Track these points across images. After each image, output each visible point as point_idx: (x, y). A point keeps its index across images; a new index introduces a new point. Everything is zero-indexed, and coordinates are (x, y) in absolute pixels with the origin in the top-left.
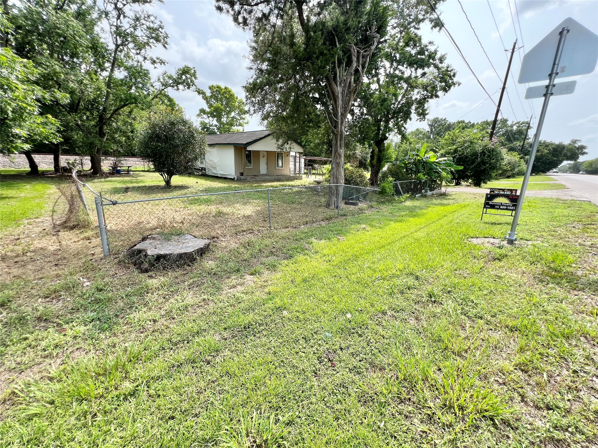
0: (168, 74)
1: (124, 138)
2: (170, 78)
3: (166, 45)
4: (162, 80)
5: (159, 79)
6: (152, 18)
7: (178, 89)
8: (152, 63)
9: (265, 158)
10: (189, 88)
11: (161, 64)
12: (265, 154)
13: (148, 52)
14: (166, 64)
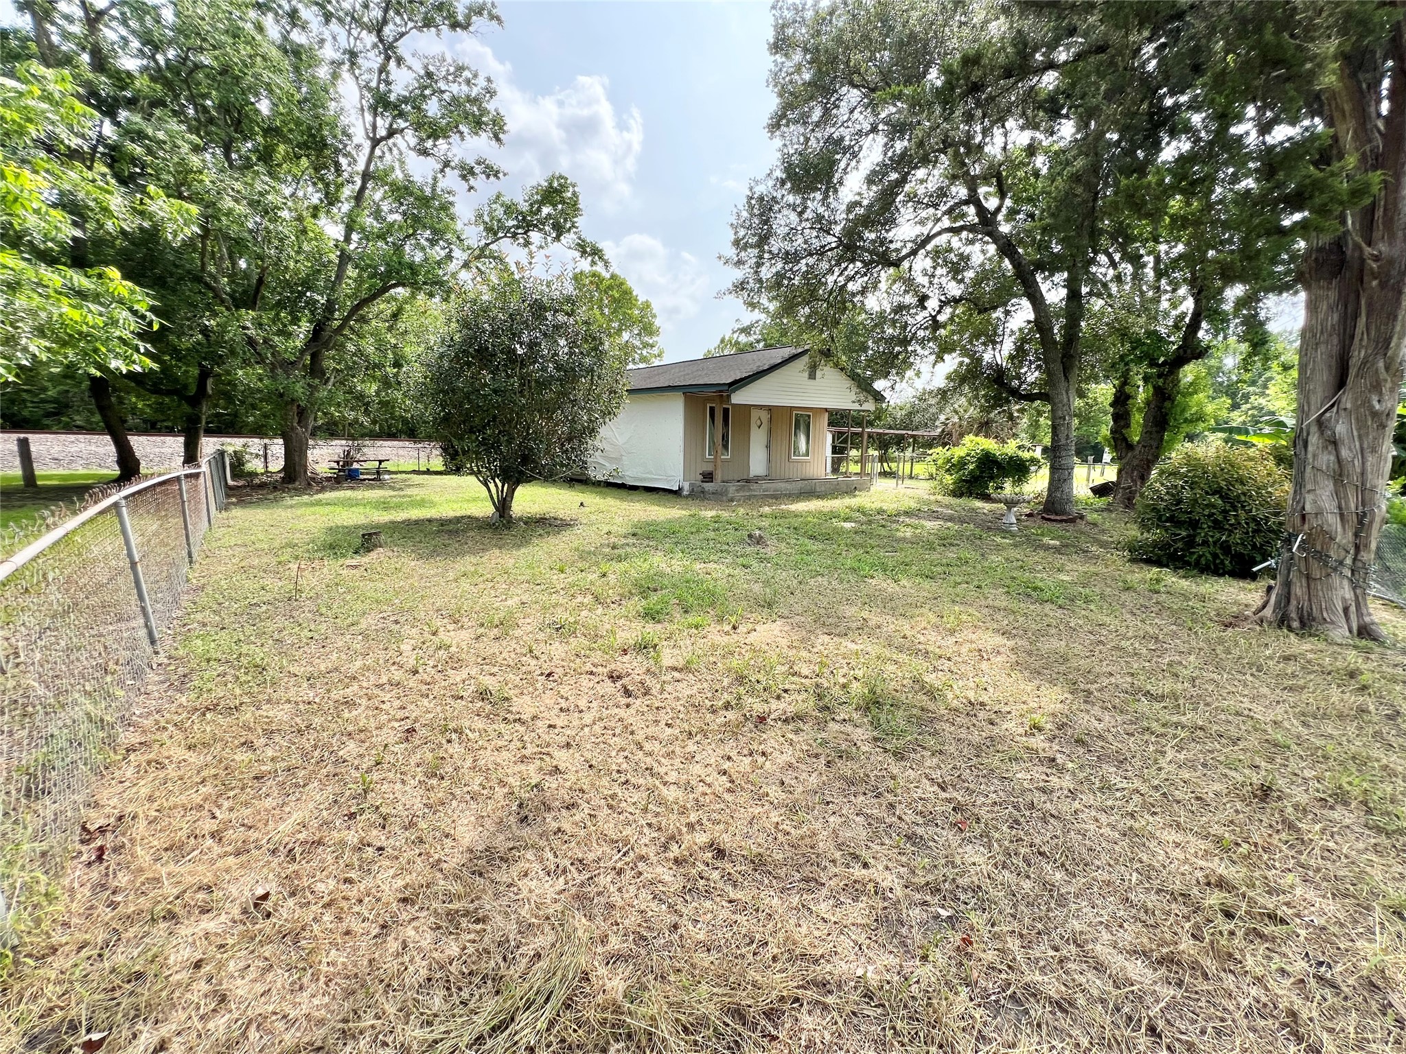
0: (506, 199)
1: (374, 387)
2: (509, 209)
3: (501, 136)
4: (487, 219)
5: (480, 216)
6: (467, 74)
7: (527, 243)
8: (464, 177)
9: (765, 426)
10: (558, 238)
11: (488, 177)
12: (765, 416)
13: (455, 150)
14: (501, 175)
